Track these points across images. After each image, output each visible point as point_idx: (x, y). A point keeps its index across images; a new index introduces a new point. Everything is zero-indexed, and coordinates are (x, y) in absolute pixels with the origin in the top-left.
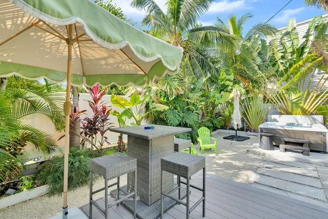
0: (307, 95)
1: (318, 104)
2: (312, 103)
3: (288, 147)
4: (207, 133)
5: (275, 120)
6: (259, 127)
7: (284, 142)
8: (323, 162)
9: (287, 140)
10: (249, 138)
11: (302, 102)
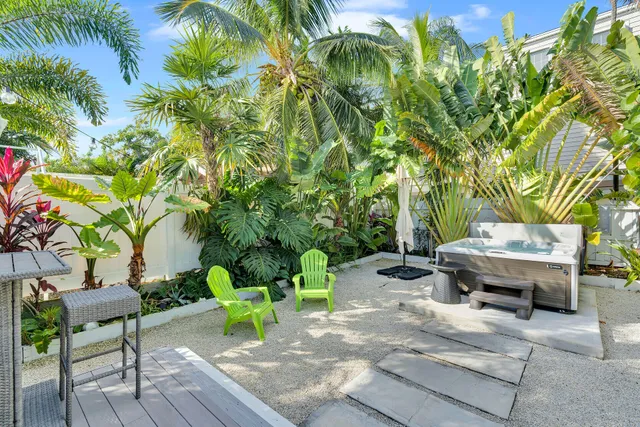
0: (554, 179)
1: (576, 199)
2: (565, 197)
3: (490, 297)
4: (321, 264)
5: (486, 235)
6: (436, 250)
7: (481, 287)
8: (550, 338)
9: (489, 280)
10: (431, 273)
11: (544, 194)
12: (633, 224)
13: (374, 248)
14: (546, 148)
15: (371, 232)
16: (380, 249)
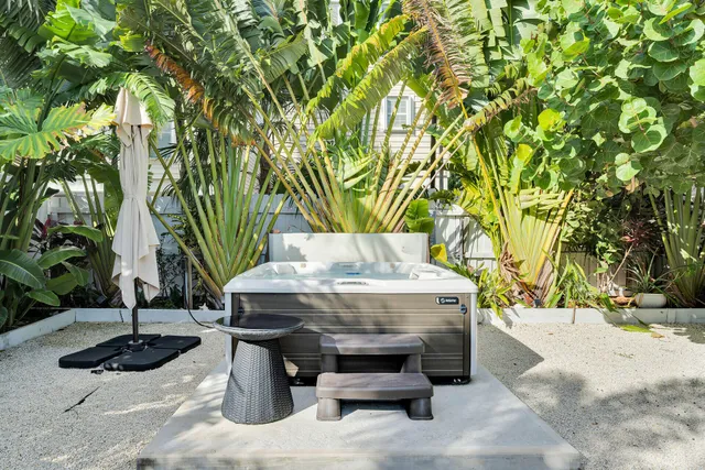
0: (384, 165)
2: (396, 194)
9: (349, 344)
10: (195, 342)
11: (371, 188)
12: (456, 233)
13: (51, 300)
14: (373, 111)
15: (42, 262)
16: (67, 302)
